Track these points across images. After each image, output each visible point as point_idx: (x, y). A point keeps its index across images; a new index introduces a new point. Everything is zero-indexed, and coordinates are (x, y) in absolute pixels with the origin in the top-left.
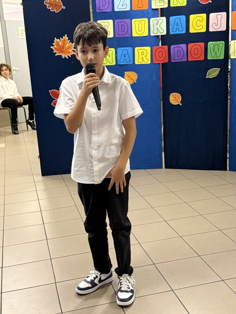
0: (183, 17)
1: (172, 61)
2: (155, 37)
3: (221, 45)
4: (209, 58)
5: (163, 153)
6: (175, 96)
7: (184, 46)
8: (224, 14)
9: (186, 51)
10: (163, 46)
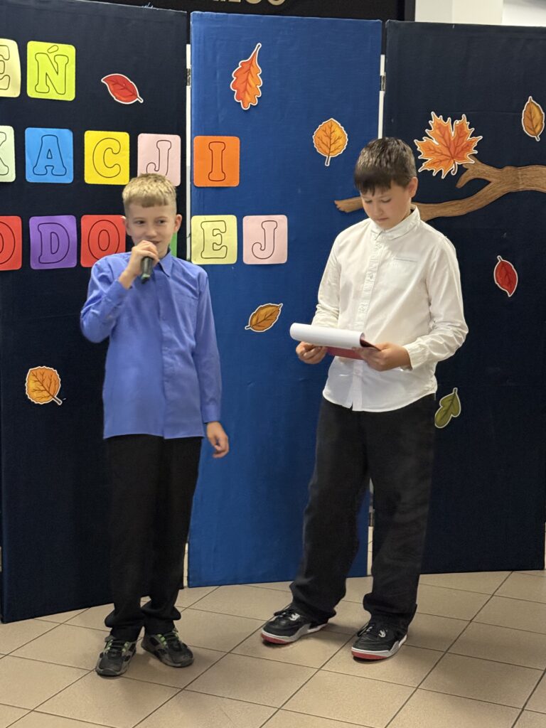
1: (35, 266)
6: (43, 375)
7: (68, 221)
8: (176, 139)
9: (76, 236)
10: (4, 219)
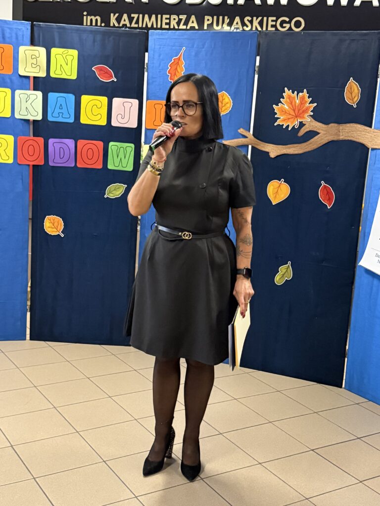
0: (71, 97)
1: (51, 164)
2: (23, 122)
3: (129, 150)
4: (110, 166)
5: (28, 314)
6: (54, 220)
7: (70, 143)
8: (136, 102)
9: (74, 150)
10: (35, 138)
